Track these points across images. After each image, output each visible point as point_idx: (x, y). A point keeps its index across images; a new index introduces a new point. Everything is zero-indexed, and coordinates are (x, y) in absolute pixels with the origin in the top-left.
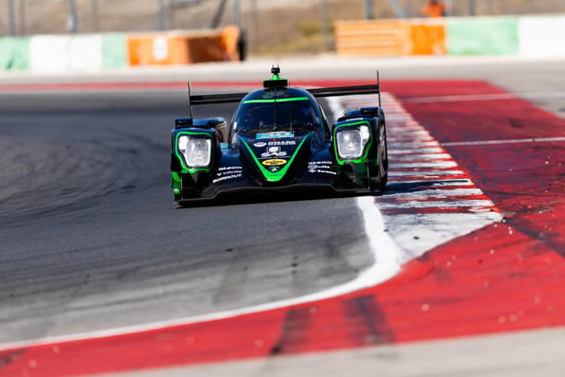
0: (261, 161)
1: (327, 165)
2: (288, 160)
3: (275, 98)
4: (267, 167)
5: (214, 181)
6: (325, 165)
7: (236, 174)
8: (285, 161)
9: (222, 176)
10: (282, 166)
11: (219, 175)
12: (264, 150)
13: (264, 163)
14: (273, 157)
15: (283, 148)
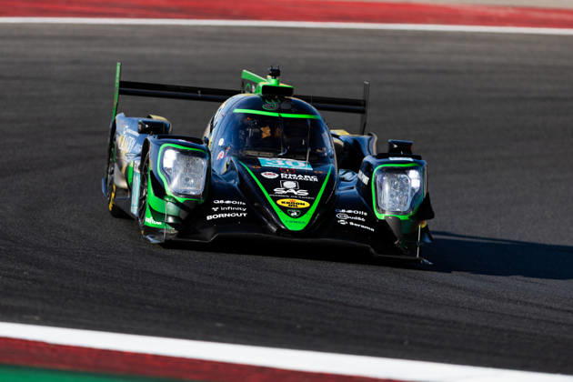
0: (275, 199)
1: (362, 216)
2: (311, 202)
3: (279, 111)
4: (284, 209)
5: (209, 218)
6: (358, 215)
7: (239, 212)
8: (307, 205)
9: (219, 212)
10: (304, 211)
11: (215, 209)
12: (277, 183)
13: (279, 202)
14: (290, 195)
15: (302, 185)
